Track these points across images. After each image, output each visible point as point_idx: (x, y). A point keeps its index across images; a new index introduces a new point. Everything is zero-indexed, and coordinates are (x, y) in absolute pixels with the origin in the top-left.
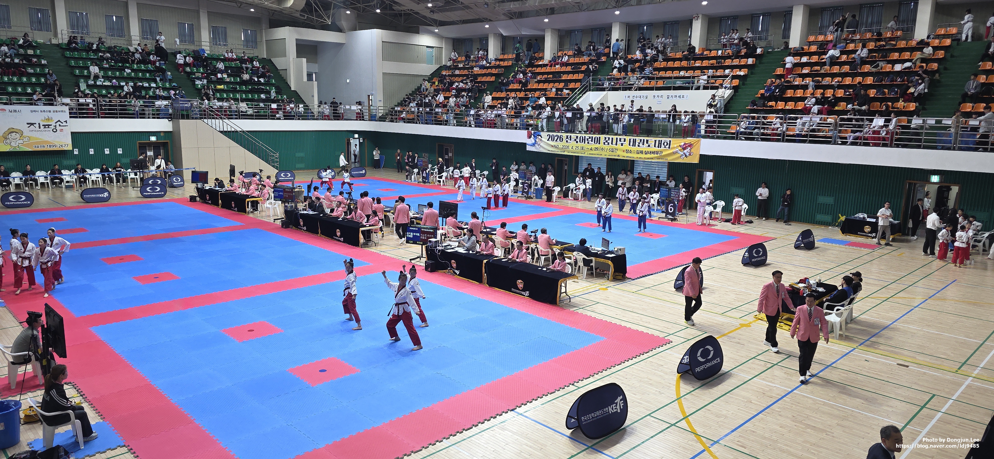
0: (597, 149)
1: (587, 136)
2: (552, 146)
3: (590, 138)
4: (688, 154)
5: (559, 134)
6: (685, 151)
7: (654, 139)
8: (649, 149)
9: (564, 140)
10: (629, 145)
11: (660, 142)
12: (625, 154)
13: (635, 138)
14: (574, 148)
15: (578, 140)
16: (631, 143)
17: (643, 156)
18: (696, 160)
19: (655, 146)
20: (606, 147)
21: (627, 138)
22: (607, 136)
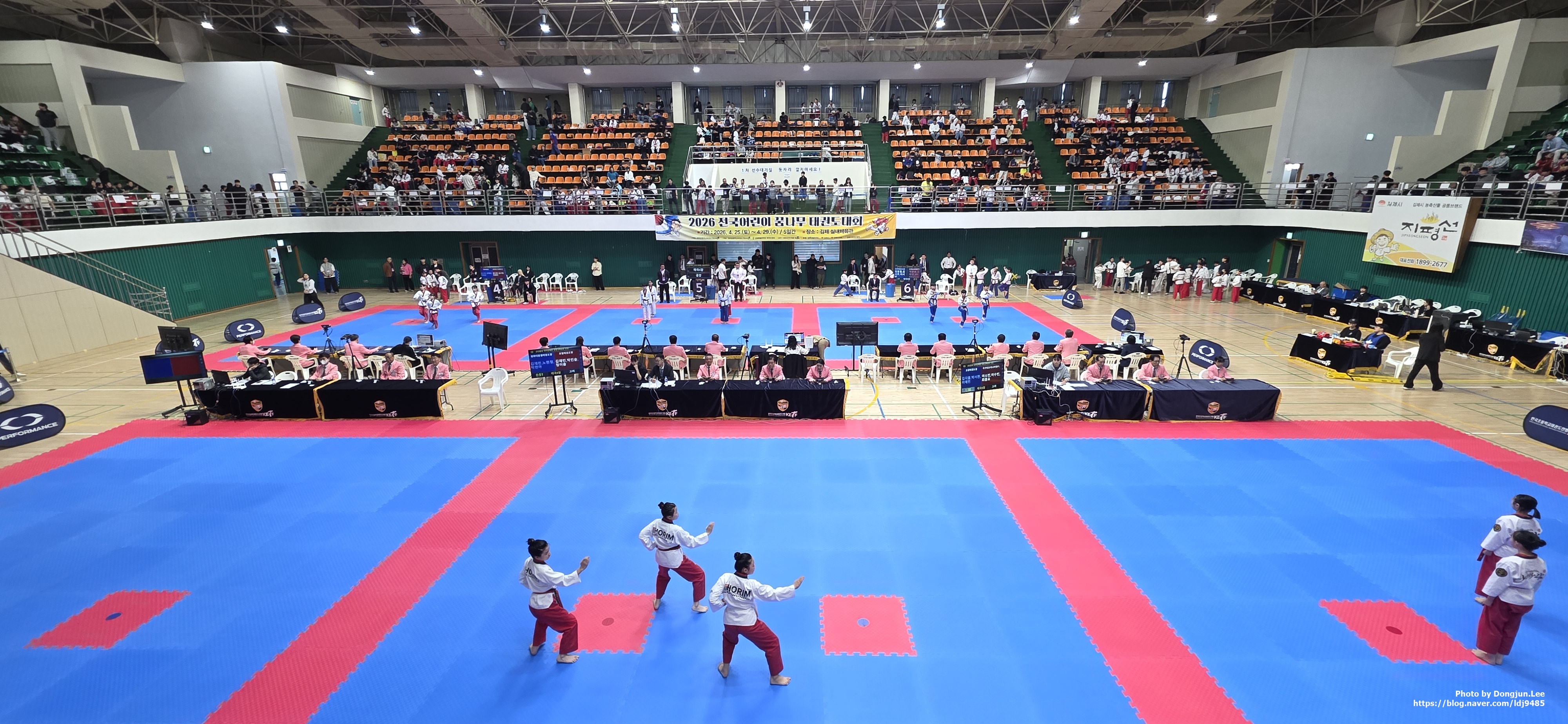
0: (767, 231)
1: (751, 217)
2: (699, 232)
3: (755, 219)
4: (882, 230)
5: (708, 217)
6: (880, 227)
7: (841, 216)
8: (836, 228)
9: (717, 224)
10: (811, 224)
11: (849, 220)
12: (806, 235)
13: (817, 216)
14: (733, 233)
15: (738, 223)
16: (813, 223)
17: (830, 235)
18: (893, 236)
19: (843, 224)
20: (779, 228)
21: (807, 217)
22: (780, 216)
